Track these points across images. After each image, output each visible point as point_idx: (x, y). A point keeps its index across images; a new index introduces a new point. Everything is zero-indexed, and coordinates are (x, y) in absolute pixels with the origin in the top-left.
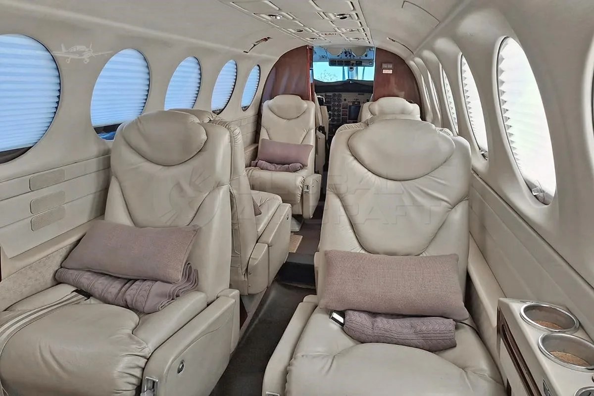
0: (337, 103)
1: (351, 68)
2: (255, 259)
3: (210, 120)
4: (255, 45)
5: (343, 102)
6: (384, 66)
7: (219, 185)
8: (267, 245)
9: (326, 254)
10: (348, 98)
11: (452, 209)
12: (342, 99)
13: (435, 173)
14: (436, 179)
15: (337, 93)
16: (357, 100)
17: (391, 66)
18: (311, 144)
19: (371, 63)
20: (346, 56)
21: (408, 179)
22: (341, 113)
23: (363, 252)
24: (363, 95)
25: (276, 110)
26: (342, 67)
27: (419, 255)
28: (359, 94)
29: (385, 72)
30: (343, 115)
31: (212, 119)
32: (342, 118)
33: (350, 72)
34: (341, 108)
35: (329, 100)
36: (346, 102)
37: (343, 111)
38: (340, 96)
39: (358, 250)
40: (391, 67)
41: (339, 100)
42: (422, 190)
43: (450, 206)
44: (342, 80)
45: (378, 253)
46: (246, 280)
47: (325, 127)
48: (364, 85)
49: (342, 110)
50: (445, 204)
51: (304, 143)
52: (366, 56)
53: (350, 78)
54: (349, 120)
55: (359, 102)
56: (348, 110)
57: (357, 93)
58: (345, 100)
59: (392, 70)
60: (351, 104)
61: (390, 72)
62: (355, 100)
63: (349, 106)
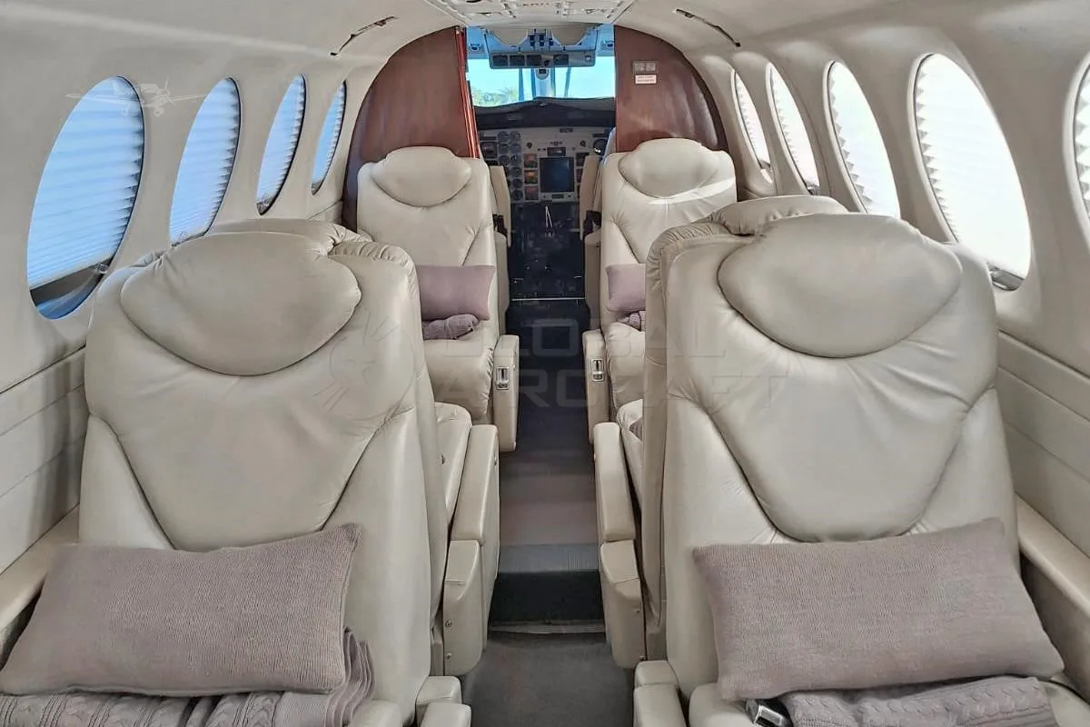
0: (509, 155)
1: (544, 71)
3: (335, 245)
4: (353, 37)
5: (525, 151)
6: (639, 66)
7: (396, 412)
8: (477, 544)
9: (698, 558)
10: (537, 141)
11: (967, 412)
12: (524, 142)
13: (924, 334)
14: (929, 348)
15: (508, 131)
16: (556, 143)
17: (652, 67)
18: (490, 264)
19: (587, 59)
20: (532, 44)
22: (522, 178)
23: (780, 540)
24: (571, 131)
25: (393, 186)
26: (518, 70)
27: (909, 530)
28: (561, 131)
29: (640, 80)
30: (526, 182)
31: (338, 241)
32: (526, 188)
33: (537, 80)
34: (522, 166)
35: (491, 148)
36: (533, 150)
37: (526, 171)
38: (516, 136)
39: (771, 538)
40: (654, 69)
41: (517, 147)
42: (900, 376)
43: (964, 406)
44: (518, 101)
45: (815, 539)
46: (441, 642)
47: (504, 218)
48: (570, 109)
49: (523, 169)
50: (954, 402)
51: (470, 263)
52: (581, 42)
53: (538, 95)
54: (542, 191)
55: (563, 149)
56: (538, 169)
57: (557, 129)
58: (530, 145)
59: (655, 76)
60: (545, 155)
61: (653, 79)
62: (553, 146)
63: (541, 159)
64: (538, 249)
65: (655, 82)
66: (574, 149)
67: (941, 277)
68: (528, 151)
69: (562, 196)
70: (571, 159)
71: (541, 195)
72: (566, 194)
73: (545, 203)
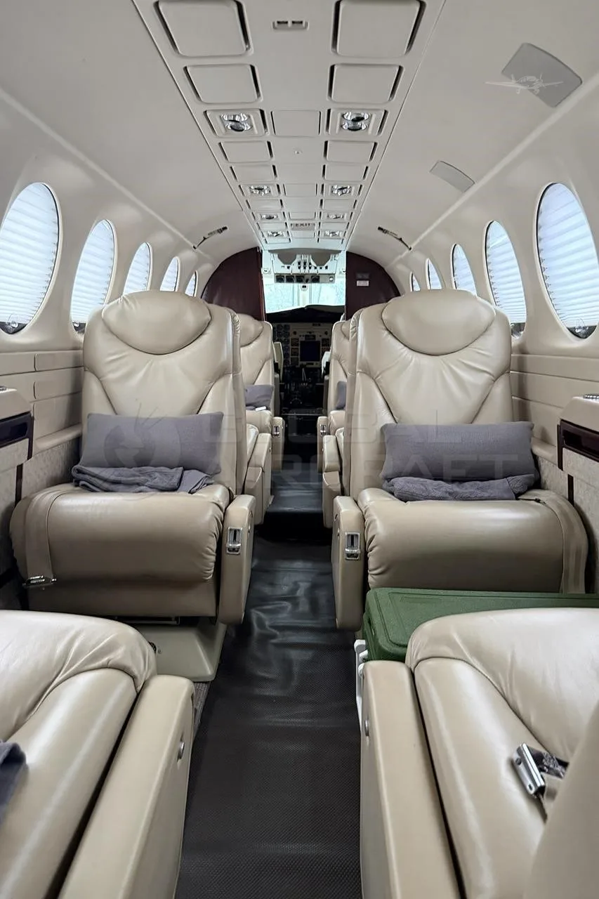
0: (283, 338)
1: (304, 287)
2: (251, 481)
4: (205, 239)
5: (292, 336)
6: (359, 276)
10: (300, 331)
11: (494, 381)
12: (291, 332)
13: (476, 344)
14: (477, 350)
15: (283, 324)
16: (310, 333)
17: (366, 276)
19: (331, 279)
20: (299, 268)
21: (447, 351)
22: (290, 352)
28: (314, 325)
29: (359, 283)
30: (292, 355)
32: (292, 359)
33: (301, 291)
34: (290, 345)
36: (296, 336)
37: (293, 349)
38: (287, 328)
41: (286, 334)
42: (463, 363)
43: (493, 378)
47: (279, 364)
49: (291, 347)
50: (487, 375)
52: (326, 267)
54: (301, 360)
55: (314, 336)
56: (299, 347)
57: (311, 324)
58: (295, 333)
59: (368, 282)
60: (304, 339)
61: (366, 283)
62: (308, 334)
63: (301, 342)
64: (297, 392)
65: (368, 285)
66: (320, 336)
67: (485, 316)
68: (294, 336)
69: (312, 364)
70: (318, 342)
71: (300, 363)
72: (315, 363)
73: (302, 366)
